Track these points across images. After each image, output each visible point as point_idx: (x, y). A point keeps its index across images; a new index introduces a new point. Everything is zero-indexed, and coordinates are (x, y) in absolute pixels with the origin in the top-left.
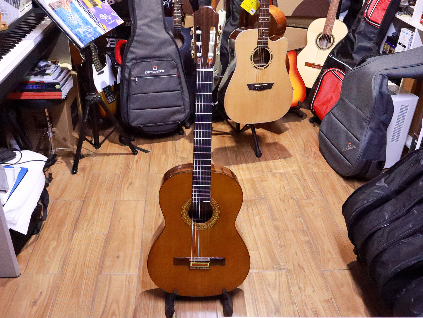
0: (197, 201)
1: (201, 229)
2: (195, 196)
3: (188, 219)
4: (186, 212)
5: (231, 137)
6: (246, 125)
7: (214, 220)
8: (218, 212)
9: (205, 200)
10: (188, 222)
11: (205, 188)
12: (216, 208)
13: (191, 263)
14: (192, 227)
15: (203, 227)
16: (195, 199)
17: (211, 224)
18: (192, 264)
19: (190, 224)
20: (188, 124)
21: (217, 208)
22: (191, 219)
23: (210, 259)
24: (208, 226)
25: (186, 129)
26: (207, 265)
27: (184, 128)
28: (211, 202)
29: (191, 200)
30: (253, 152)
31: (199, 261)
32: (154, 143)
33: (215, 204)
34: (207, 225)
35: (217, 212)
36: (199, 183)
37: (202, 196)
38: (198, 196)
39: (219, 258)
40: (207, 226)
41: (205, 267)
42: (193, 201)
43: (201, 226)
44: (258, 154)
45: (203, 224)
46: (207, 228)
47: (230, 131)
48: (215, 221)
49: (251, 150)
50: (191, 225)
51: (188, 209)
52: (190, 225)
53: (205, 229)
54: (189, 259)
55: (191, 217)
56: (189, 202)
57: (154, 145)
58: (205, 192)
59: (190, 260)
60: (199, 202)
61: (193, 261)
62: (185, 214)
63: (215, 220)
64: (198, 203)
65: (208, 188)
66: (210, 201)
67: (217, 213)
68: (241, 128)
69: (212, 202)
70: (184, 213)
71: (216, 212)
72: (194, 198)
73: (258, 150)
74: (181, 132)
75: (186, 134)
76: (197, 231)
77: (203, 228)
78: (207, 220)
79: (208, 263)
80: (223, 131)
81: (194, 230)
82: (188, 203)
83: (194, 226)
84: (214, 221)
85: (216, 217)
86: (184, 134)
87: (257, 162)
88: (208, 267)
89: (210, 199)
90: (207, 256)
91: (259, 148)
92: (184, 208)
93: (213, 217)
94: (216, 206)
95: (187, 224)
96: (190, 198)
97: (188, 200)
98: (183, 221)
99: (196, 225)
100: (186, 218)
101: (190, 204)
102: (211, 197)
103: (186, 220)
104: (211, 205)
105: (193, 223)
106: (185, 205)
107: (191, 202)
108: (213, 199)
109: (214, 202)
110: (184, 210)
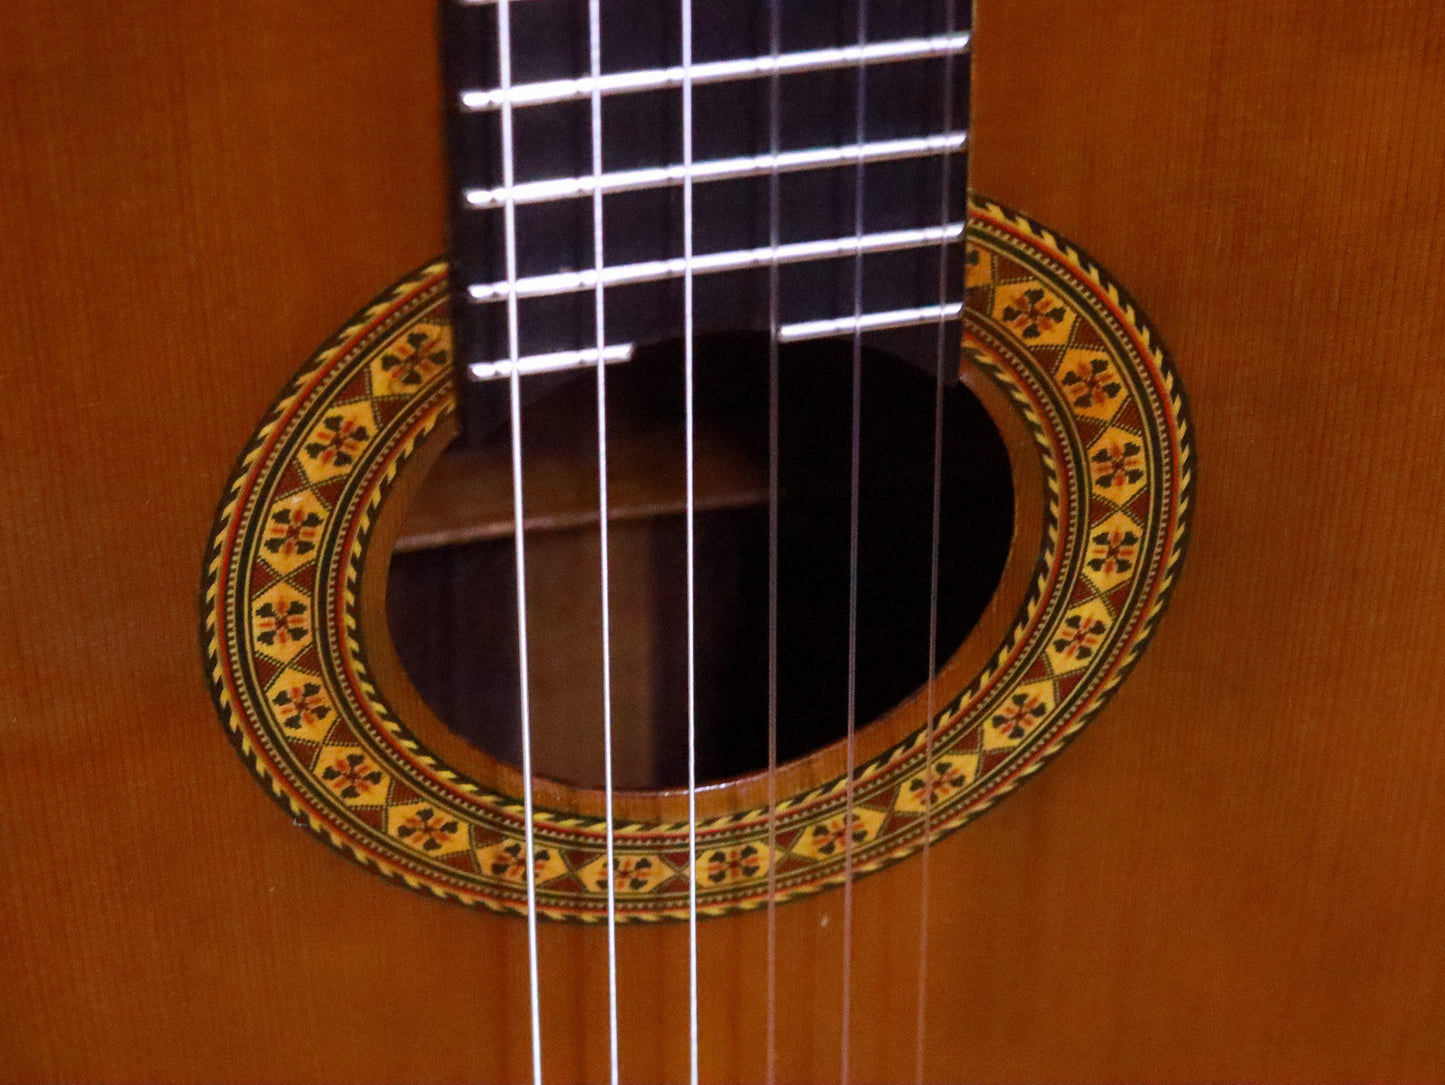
0: (604, 354)
1: (737, 893)
3: (386, 752)
4: (326, 626)
7: (1039, 670)
8: (1137, 508)
10: (399, 815)
12: (1105, 410)
14: (511, 893)
15: (770, 856)
16: (555, 319)
17: (965, 764)
19: (458, 841)
21: (1128, 418)
24: (907, 801)
28: (977, 299)
33: (1083, 336)
34: (884, 801)
35: (1123, 493)
37: (736, 211)
38: (644, 223)
40: (873, 820)
42: (515, 366)
43: (738, 834)
48: (1065, 684)
50: (486, 855)
52: (465, 861)
53: (813, 869)
62: (306, 661)
63: (1063, 663)
64: (643, 382)
67: (1120, 524)
69: (1009, 294)
70: (283, 651)
71: (1102, 510)
77: (791, 863)
83: (557, 866)
84: (1042, 692)
85: (1094, 611)
92: (264, 552)
93: (1022, 617)
94: (1105, 389)
95: (391, 851)
96: (406, 289)
97: (369, 345)
98: (283, 802)
99: (600, 841)
100: (340, 734)
101: (429, 424)
102: (971, 205)
103: (352, 776)
104: (989, 370)
105: (542, 817)
106: (293, 480)
107: (431, 374)
108: (1037, 228)
109: (1054, 299)
110: (263, 578)
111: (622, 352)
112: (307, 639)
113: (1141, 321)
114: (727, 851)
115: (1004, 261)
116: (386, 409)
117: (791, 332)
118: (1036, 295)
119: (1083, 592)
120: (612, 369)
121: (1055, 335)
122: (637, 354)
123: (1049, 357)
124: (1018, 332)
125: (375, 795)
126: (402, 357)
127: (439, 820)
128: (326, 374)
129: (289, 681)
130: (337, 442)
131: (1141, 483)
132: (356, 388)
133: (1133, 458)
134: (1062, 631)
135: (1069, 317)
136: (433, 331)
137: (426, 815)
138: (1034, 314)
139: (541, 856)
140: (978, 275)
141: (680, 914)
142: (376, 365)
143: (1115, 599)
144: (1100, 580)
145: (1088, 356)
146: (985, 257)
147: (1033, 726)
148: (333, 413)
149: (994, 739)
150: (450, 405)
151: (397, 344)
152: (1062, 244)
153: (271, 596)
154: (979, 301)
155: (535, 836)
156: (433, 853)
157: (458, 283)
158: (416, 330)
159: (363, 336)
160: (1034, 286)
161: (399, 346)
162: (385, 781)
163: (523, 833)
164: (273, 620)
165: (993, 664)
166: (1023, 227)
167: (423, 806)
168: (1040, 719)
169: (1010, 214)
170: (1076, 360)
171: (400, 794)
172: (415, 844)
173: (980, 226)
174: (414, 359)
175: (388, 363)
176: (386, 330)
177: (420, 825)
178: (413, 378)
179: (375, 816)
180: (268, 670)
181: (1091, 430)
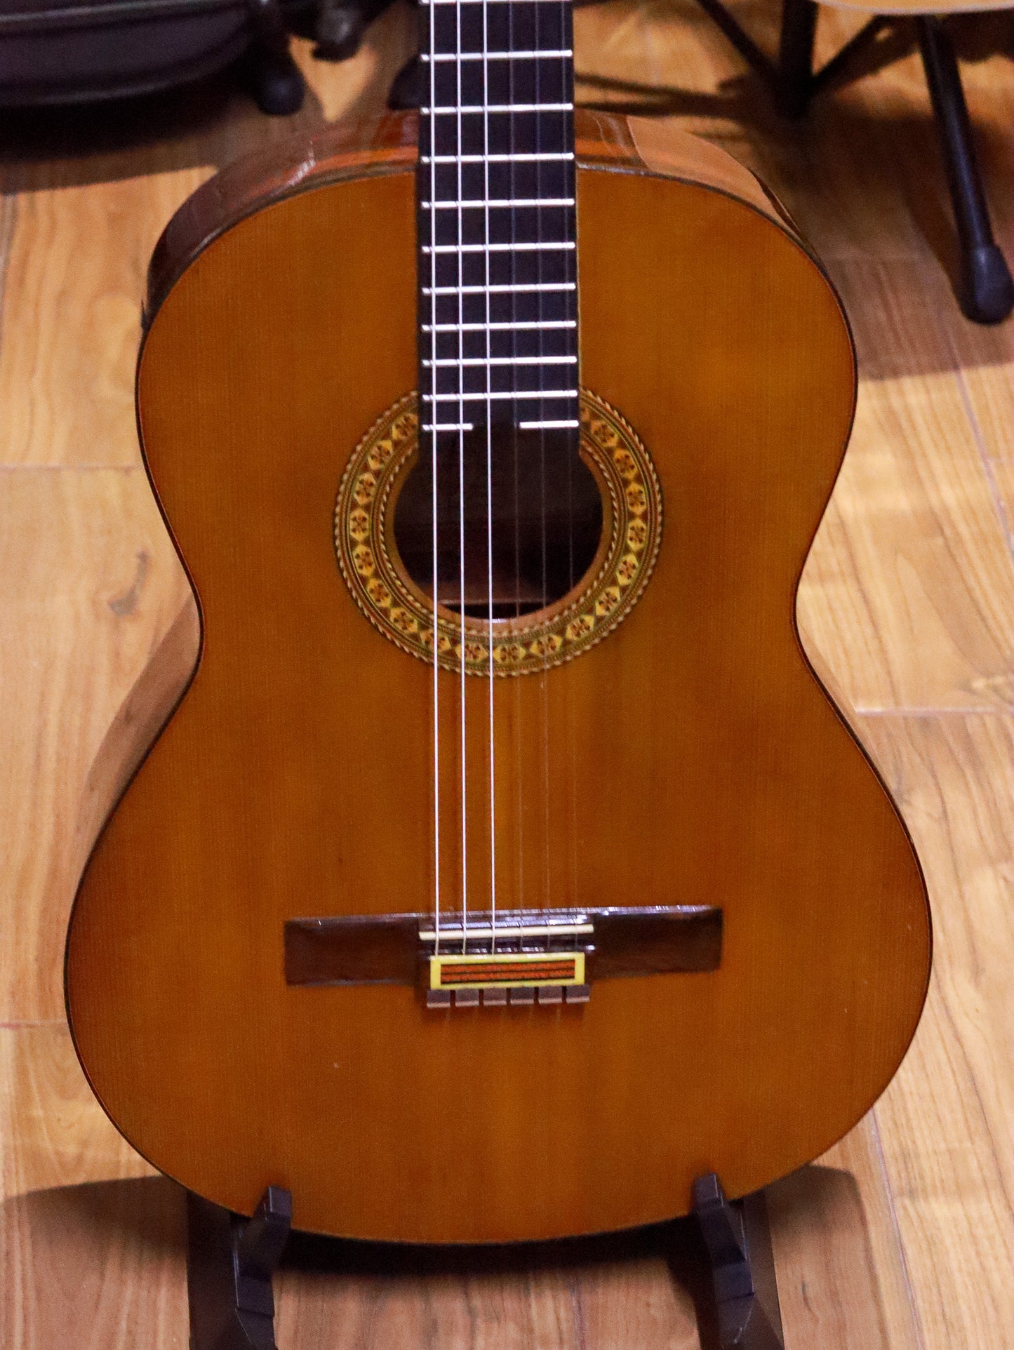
0: (465, 426)
1: (510, 668)
2: (448, 380)
3: (391, 585)
4: (374, 528)
5: (733, 138)
6: (880, 21)
7: (614, 582)
8: (644, 517)
9: (534, 409)
11: (529, 306)
12: (630, 475)
13: (437, 961)
14: (429, 654)
15: (522, 652)
16: (447, 411)
17: (590, 620)
18: (447, 971)
19: (414, 628)
20: (342, 14)
21: (638, 479)
22: (422, 588)
23: (594, 919)
24: (570, 634)
25: (324, 67)
26: (568, 968)
27: (301, 50)
28: (585, 426)
29: (414, 418)
30: (937, 277)
31: (503, 943)
32: (33, 186)
33: (621, 445)
34: (561, 632)
35: (639, 510)
36: (474, 261)
37: (504, 378)
38: (475, 379)
39: (667, 909)
40: (558, 641)
41: (548, 992)
42: (435, 427)
43: (510, 640)
44: (984, 292)
45: (522, 624)
46: (564, 654)
47: (724, 86)
48: (623, 589)
49: (916, 256)
50: (423, 636)
51: (388, 503)
52: (415, 637)
53: (539, 662)
54: (416, 926)
55: (420, 572)
56: (395, 433)
57: (32, 206)
58: (530, 343)
59: (424, 936)
60: (480, 431)
61: (453, 946)
62: (367, 542)
63: (623, 580)
64: (475, 439)
65: (558, 306)
66: (574, 424)
67: (638, 523)
68: (825, 51)
69: (596, 425)
70: (359, 536)
71: (632, 516)
72: (435, 398)
73: (982, 256)
74: (282, 89)
75: (318, 106)
76: (477, 682)
77: (529, 656)
78: (558, 591)
79: (579, 958)
80: (655, 79)
81: (451, 677)
82: (387, 445)
83: (447, 645)
84: (615, 592)
85: (631, 559)
86: (307, 99)
87: (970, 362)
88: (577, 991)
89: (574, 401)
90: (567, 901)
91: (989, 240)
92: (355, 495)
93: (607, 559)
94: (630, 466)
95: (391, 629)
96: (404, 399)
97: (392, 419)
98: (356, 601)
99: (460, 636)
100: (376, 575)
101: (409, 452)
102: (581, 389)
103: (380, 594)
104: (590, 454)
105: (443, 622)
106: (366, 468)
107: (410, 433)
108: (604, 401)
109: (611, 429)
110: (354, 505)
111: (469, 427)
112: (367, 533)
113: (640, 441)
114: (507, 647)
115: (593, 411)
116: (396, 444)
117: (525, 425)
118: (604, 426)
119: (627, 550)
120: (465, 432)
121: (612, 443)
122: (475, 428)
123: (610, 452)
124: (600, 440)
125: (387, 603)
126: (402, 425)
127: (408, 617)
128: (378, 428)
129: (360, 549)
130: (380, 455)
131: (645, 507)
132: (387, 435)
133: (641, 496)
134: (621, 566)
135: (616, 437)
136: (411, 414)
137: (403, 614)
138: (604, 434)
139: (441, 640)
140: (586, 416)
141: (487, 673)
142: (394, 427)
143: (639, 555)
144: (634, 546)
145: (623, 453)
146: (586, 407)
147: (613, 607)
148: (379, 443)
149: (600, 611)
150: (416, 445)
152: (612, 408)
153: (357, 513)
155: (438, 629)
156: (405, 632)
157: (419, 395)
158: (406, 415)
159: (390, 415)
160: (603, 422)
161: (401, 421)
162: (390, 597)
163: (434, 628)
164: (356, 523)
165: (598, 578)
166: (599, 400)
167: (402, 610)
168: (616, 604)
169: (595, 395)
170: (619, 454)
171: (395, 604)
172: (399, 626)
173: (585, 398)
174: (406, 426)
175: (398, 427)
176: (397, 414)
177: (401, 618)
178: (405, 433)
179: (386, 612)
180: (354, 543)
181: (626, 483)
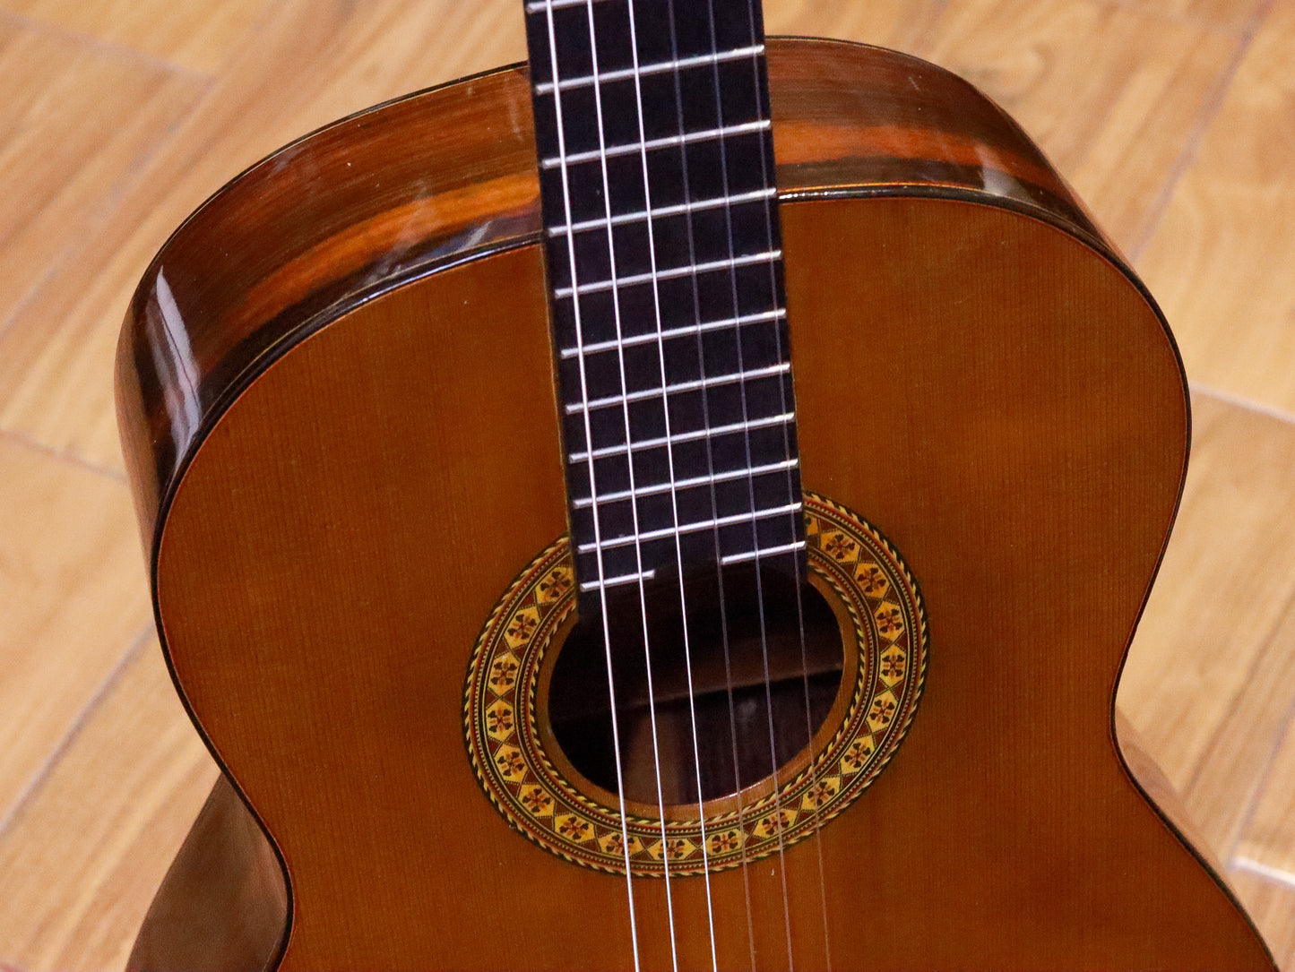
0: (640, 576)
1: (728, 858)
2: (617, 519)
3: (553, 787)
4: (521, 720)
7: (865, 730)
8: (902, 642)
9: (742, 537)
10: (560, 821)
12: (881, 592)
14: (618, 862)
15: (742, 837)
16: (619, 560)
17: (834, 781)
19: (589, 834)
21: (891, 596)
24: (807, 804)
29: (568, 573)
33: (865, 557)
34: (795, 803)
35: (894, 635)
37: (694, 503)
38: (655, 511)
40: (791, 815)
42: (601, 583)
43: (725, 825)
45: (743, 802)
46: (800, 829)
48: (878, 736)
50: (607, 842)
51: (538, 686)
52: (594, 846)
53: (766, 844)
56: (541, 596)
60: (667, 579)
62: (512, 740)
63: (876, 726)
64: (661, 591)
66: (799, 545)
67: (894, 651)
69: (828, 538)
70: (501, 734)
71: (885, 644)
72: (600, 545)
77: (753, 841)
82: (531, 612)
84: (866, 741)
85: (887, 697)
89: (798, 515)
92: (491, 685)
93: (853, 702)
94: (878, 582)
95: (558, 841)
96: (550, 551)
97: (534, 579)
98: (504, 816)
99: (658, 832)
100: (530, 779)
101: (564, 617)
102: (805, 496)
103: (536, 801)
104: (822, 576)
105: (629, 819)
106: (503, 648)
107: (563, 592)
108: (837, 505)
109: (848, 539)
110: (491, 698)
111: (650, 574)
112: (512, 729)
113: (891, 547)
114: (721, 835)
115: (823, 522)
116: (544, 610)
117: (727, 560)
118: (840, 538)
119: (881, 688)
120: (646, 581)
121: (852, 557)
122: (657, 575)
123: (850, 567)
124: (834, 556)
125: (548, 810)
126: (550, 584)
127: (578, 824)
128: (516, 594)
129: (505, 751)
130: (522, 627)
131: (902, 629)
132: (529, 600)
133: (896, 617)
134: (873, 709)
135: (857, 548)
136: (563, 570)
137: (573, 820)
138: (840, 547)
139: (630, 841)
140: (812, 529)
141: (700, 871)
142: (538, 588)
143: (897, 690)
144: (889, 681)
145: (868, 566)
146: (814, 520)
147: (865, 760)
148: (520, 613)
149: (847, 768)
150: (574, 606)
151: (547, 577)
152: (849, 511)
153: (495, 707)
154: (813, 541)
155: (628, 830)
156: (577, 841)
157: (575, 544)
158: (556, 570)
159: (532, 574)
160: (838, 533)
161: (548, 578)
162: (553, 802)
163: (621, 829)
164: (496, 719)
165: (841, 728)
166: (830, 504)
167: (571, 815)
168: (869, 756)
169: (823, 499)
170: (863, 568)
171: (560, 810)
172: (568, 836)
173: (810, 505)
174: (555, 584)
175: (543, 587)
176: (542, 570)
177: (570, 826)
178: (555, 594)
179: (548, 822)
180: (495, 745)
181: (874, 603)
